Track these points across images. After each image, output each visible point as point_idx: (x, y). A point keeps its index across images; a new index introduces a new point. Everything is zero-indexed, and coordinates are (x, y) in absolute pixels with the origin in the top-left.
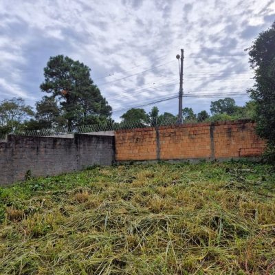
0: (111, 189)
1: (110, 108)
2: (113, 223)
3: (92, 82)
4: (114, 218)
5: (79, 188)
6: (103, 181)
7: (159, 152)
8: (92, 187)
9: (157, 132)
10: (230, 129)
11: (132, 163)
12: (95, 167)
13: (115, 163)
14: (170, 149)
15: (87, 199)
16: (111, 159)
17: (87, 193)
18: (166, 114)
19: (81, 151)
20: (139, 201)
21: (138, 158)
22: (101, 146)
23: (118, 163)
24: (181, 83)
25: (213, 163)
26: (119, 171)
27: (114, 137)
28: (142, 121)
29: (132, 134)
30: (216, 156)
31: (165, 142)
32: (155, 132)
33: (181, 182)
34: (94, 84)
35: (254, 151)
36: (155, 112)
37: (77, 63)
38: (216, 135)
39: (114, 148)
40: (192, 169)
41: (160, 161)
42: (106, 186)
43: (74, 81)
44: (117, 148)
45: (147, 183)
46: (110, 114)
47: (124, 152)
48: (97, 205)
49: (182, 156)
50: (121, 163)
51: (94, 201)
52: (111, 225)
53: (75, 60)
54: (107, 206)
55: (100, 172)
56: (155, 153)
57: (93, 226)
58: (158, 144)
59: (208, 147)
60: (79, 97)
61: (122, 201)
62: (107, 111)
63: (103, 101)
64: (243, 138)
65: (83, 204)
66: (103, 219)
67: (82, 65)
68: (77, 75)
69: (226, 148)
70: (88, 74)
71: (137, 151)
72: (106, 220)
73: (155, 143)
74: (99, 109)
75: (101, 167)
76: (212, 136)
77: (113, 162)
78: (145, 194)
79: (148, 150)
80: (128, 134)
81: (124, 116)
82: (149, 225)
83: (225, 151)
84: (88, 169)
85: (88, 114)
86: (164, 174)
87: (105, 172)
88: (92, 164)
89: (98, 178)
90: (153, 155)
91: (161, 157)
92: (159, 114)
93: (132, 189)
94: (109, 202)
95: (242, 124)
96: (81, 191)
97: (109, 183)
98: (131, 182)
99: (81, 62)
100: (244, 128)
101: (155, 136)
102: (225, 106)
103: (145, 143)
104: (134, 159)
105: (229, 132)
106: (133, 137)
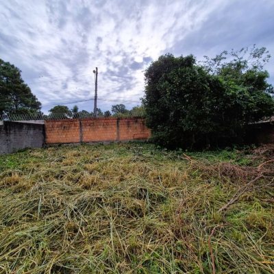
0: (43, 170)
1: (39, 104)
2: (47, 208)
3: (23, 81)
4: (49, 202)
5: (8, 171)
6: (35, 162)
7: (81, 137)
8: (23, 169)
9: (80, 123)
10: (129, 122)
11: (60, 145)
12: (26, 149)
13: (45, 145)
14: (90, 134)
15: (17, 182)
16: (41, 142)
17: (17, 175)
18: (83, 111)
19: (12, 137)
20: (71, 179)
21: (65, 141)
22: (32, 132)
23: (48, 146)
24: (96, 90)
25: (119, 143)
26: (49, 152)
27: (44, 125)
28: (66, 115)
29: (60, 123)
30: (121, 139)
31: (86, 130)
32: (78, 122)
33: (102, 159)
34: (25, 83)
35: (142, 136)
36: (75, 109)
37: (8, 64)
38: (120, 126)
39: (44, 134)
40: (106, 149)
41: (83, 143)
42: (38, 166)
43: (5, 78)
44: (47, 134)
45: (75, 161)
46: (40, 108)
47: (53, 137)
48: (29, 188)
49: (99, 140)
50: (51, 145)
51: (25, 184)
52: (46, 210)
53: (5, 61)
54: (40, 188)
55: (31, 154)
56: (79, 138)
57: (24, 215)
58: (81, 131)
59: (115, 134)
60: (10, 92)
61: (55, 181)
62: (37, 105)
63: (34, 98)
64: (136, 128)
65: (13, 187)
66: (35, 205)
67: (13, 66)
68: (7, 73)
69: (126, 134)
70: (19, 75)
71: (64, 136)
72: (40, 205)
73: (79, 130)
74: (30, 104)
75: (32, 149)
76: (118, 126)
77: (43, 145)
78: (75, 171)
79: (73, 135)
80: (57, 123)
81: (51, 110)
82: (86, 205)
83: (126, 136)
84: (20, 151)
85: (20, 106)
86: (87, 153)
87: (36, 154)
88: (24, 147)
89: (29, 159)
90: (77, 138)
91: (83, 140)
92: (79, 111)
93: (63, 168)
94: (42, 184)
95: (136, 119)
96: (10, 174)
97: (40, 163)
98: (61, 161)
99: (11, 64)
100: (136, 122)
101: (78, 125)
102: (120, 109)
103: (71, 130)
104: (62, 142)
105: (128, 124)
106: (61, 125)
